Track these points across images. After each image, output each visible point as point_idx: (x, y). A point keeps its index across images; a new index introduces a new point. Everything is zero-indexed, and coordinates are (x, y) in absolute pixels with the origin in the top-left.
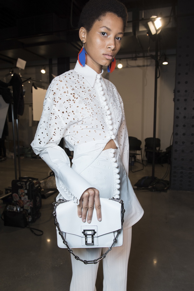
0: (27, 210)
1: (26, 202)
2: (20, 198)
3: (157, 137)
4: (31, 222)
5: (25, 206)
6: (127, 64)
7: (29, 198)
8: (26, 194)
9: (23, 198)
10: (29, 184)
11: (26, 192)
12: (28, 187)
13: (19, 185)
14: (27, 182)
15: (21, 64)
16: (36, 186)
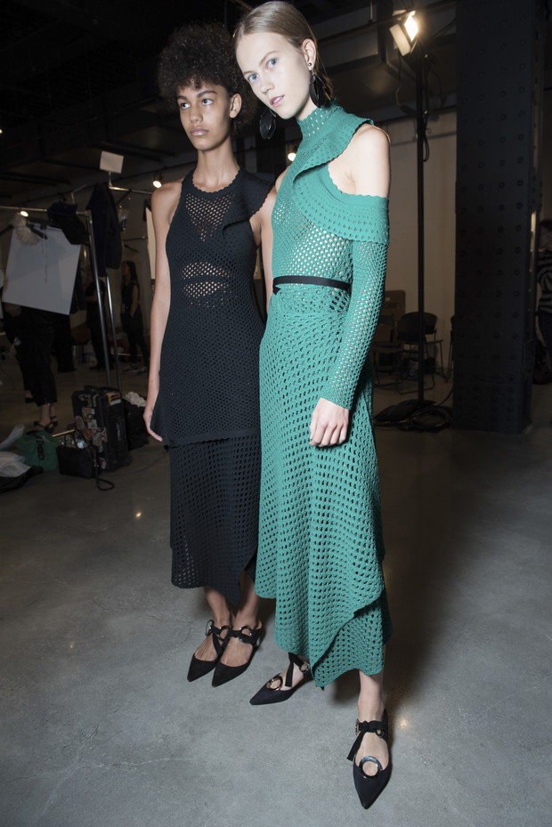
0: (97, 448)
1: (95, 432)
2: (86, 424)
4: (105, 470)
5: (94, 439)
7: (99, 425)
8: (95, 417)
9: (89, 424)
10: (97, 398)
11: (93, 412)
12: (94, 402)
13: (83, 399)
14: (95, 394)
15: (112, 162)
16: (112, 403)
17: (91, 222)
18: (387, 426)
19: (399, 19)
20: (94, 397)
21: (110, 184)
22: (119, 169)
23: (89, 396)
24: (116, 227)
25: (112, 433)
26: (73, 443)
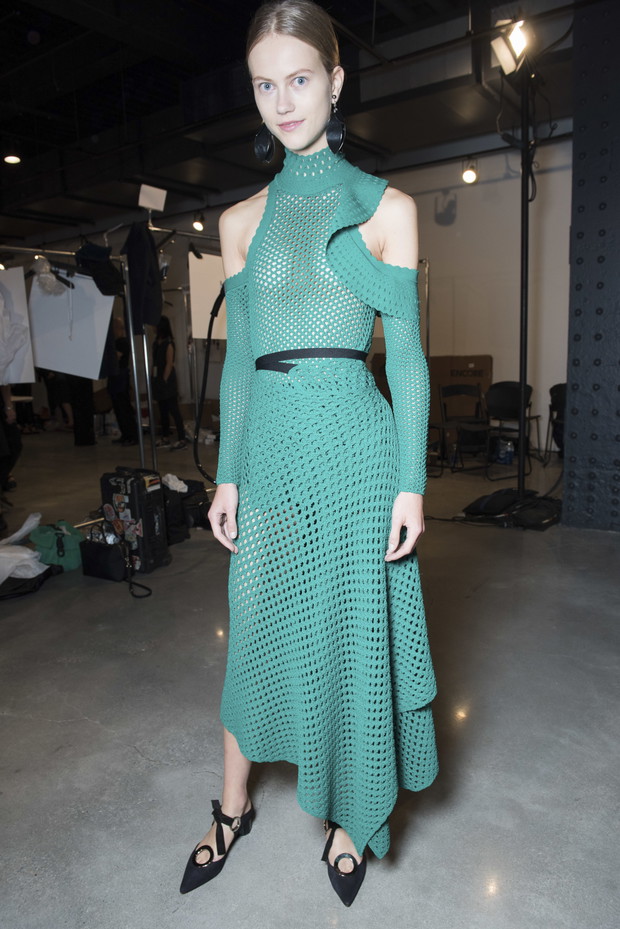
0: (129, 544)
1: (128, 524)
2: (117, 514)
4: (140, 571)
5: (127, 533)
7: (133, 515)
8: (128, 506)
9: (122, 515)
10: (132, 482)
11: (127, 500)
12: (129, 487)
13: (114, 484)
14: (130, 477)
15: (152, 198)
16: (150, 489)
17: (127, 269)
18: (480, 520)
19: (503, 31)
20: (129, 482)
21: (150, 224)
22: (160, 207)
23: (122, 480)
24: (156, 275)
25: (148, 526)
26: (101, 537)
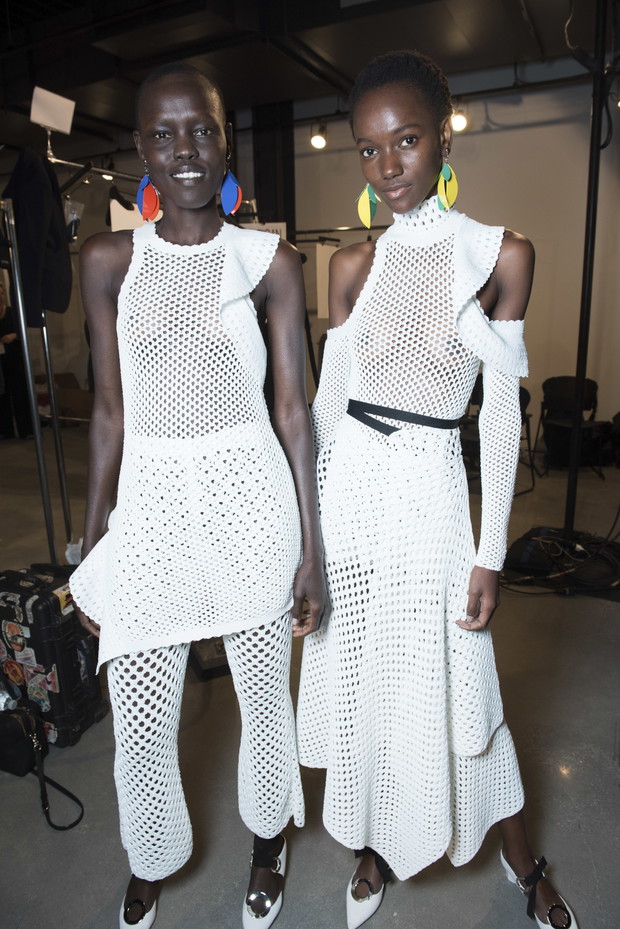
1: (31, 671)
2: (11, 652)
3: (589, 375)
5: (31, 684)
6: (488, 118)
7: (39, 660)
8: (30, 643)
9: (19, 656)
10: (36, 604)
11: (27, 634)
12: (30, 614)
13: (3, 605)
14: (31, 594)
15: (52, 111)
16: (68, 610)
17: (13, 222)
20: (29, 604)
21: (50, 153)
22: (66, 128)
23: (15, 598)
25: (68, 672)
